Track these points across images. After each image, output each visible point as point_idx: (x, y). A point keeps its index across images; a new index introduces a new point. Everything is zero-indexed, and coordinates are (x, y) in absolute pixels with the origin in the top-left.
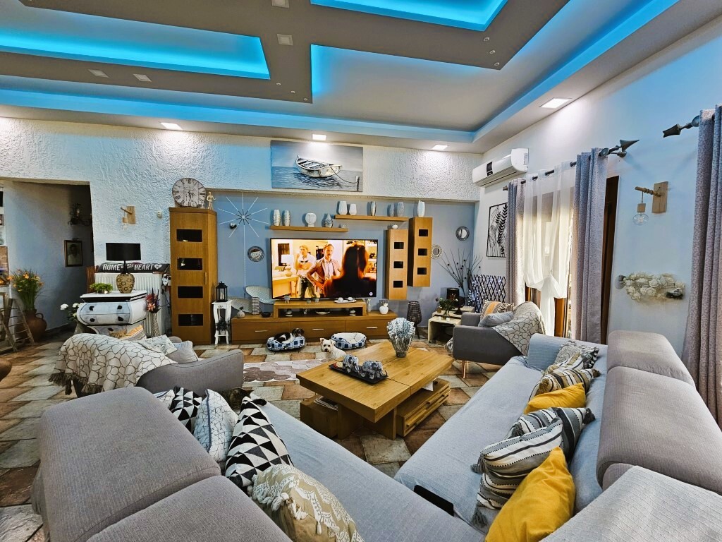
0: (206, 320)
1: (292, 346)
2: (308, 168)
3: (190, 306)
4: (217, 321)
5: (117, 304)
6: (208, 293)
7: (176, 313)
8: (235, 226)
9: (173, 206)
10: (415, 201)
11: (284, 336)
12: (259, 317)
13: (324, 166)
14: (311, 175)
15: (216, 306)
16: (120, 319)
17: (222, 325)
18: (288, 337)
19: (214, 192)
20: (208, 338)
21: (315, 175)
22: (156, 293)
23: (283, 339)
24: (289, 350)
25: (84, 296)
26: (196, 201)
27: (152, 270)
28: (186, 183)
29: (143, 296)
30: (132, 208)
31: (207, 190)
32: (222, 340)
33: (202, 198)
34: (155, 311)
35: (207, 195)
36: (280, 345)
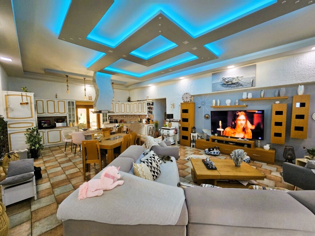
0: (189, 138)
1: (213, 153)
2: (227, 81)
3: (185, 133)
4: (192, 139)
5: (167, 130)
6: (190, 129)
7: (181, 135)
8: (200, 107)
9: (182, 102)
10: (297, 85)
11: (212, 149)
12: (205, 141)
13: (234, 78)
14: (228, 84)
15: (192, 134)
16: (168, 135)
17: (194, 141)
18: (213, 150)
19: (193, 96)
20: (189, 145)
21: (230, 83)
22: (177, 128)
23: (211, 150)
24: (211, 155)
25: (162, 128)
26: (188, 100)
27: (177, 122)
28: (186, 94)
29: (174, 129)
30: (173, 104)
31: (191, 96)
32: (193, 146)
33: (190, 99)
34: (176, 133)
35: (191, 97)
36: (208, 152)
